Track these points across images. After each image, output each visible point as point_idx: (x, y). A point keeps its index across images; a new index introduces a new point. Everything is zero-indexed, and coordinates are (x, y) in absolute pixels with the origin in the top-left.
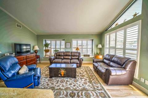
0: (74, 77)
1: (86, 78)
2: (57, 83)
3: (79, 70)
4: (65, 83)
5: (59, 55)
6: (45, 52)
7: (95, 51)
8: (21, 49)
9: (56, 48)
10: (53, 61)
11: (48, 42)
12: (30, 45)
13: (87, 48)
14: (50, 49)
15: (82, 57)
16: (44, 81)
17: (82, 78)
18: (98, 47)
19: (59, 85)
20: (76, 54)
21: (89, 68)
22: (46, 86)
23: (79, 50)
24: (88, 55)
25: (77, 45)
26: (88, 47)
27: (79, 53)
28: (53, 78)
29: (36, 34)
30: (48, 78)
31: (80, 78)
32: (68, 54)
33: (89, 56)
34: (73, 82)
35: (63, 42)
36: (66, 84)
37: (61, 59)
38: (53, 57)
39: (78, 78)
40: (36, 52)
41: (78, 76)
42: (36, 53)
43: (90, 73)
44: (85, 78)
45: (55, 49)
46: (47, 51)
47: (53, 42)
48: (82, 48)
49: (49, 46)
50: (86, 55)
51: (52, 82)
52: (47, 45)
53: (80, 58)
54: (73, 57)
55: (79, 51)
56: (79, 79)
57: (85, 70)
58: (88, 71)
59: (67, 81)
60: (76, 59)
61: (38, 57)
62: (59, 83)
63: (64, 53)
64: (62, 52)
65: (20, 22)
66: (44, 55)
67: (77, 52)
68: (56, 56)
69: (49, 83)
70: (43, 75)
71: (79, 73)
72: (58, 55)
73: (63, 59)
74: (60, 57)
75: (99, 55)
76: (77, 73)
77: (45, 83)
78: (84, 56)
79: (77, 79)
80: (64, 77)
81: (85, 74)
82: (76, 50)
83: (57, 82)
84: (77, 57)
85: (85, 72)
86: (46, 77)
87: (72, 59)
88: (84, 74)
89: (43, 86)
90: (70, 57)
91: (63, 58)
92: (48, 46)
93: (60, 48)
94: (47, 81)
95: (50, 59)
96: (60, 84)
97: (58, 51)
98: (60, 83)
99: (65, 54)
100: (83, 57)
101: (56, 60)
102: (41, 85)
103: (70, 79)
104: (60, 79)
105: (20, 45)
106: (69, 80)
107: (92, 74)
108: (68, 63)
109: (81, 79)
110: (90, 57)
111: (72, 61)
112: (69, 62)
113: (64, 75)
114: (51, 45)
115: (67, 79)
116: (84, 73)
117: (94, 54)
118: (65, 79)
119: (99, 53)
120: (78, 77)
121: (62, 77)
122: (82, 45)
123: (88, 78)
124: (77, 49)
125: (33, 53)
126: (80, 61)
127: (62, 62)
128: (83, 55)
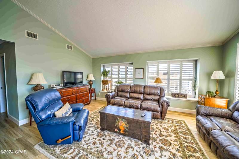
0: (145, 141)
1: (174, 151)
2: (110, 144)
3: (159, 126)
4: (123, 149)
5: (123, 91)
6: (103, 84)
7: (203, 86)
8: (75, 79)
9: (118, 78)
10: (112, 101)
11: (108, 68)
12: (82, 72)
13: (181, 80)
14: (110, 79)
15: (167, 97)
16: (91, 134)
17: (165, 147)
18: (212, 78)
19: (113, 151)
20: (153, 91)
21: (183, 125)
22: (91, 144)
23: (161, 82)
24: (182, 95)
25: (158, 73)
26: (183, 78)
27: (162, 90)
28: (106, 133)
29: (92, 58)
30: (99, 130)
31: (158, 146)
32: (138, 89)
33: (185, 96)
34: (142, 153)
35: (131, 68)
36: (126, 152)
37: (126, 97)
38: (113, 93)
39: (155, 147)
40: (90, 83)
41: (155, 140)
42: (91, 85)
43: (186, 139)
44: (171, 150)
45: (117, 80)
46: (105, 83)
47: (115, 69)
48: (169, 79)
49: (109, 75)
50: (178, 94)
51: (103, 140)
52: (105, 73)
53: (162, 100)
54: (148, 97)
55: (160, 85)
56: (157, 149)
57: (173, 129)
58: (182, 132)
59: (129, 146)
60: (154, 100)
61: (92, 91)
62: (113, 145)
63: (131, 87)
64: (128, 85)
65: (71, 42)
66: (102, 89)
67: (157, 88)
68: (117, 92)
69: (96, 141)
70: (92, 122)
71: (158, 133)
72: (121, 91)
73: (129, 98)
74: (124, 94)
75: (215, 97)
76: (152, 132)
77: (91, 138)
78: (174, 95)
79: (152, 146)
80: (124, 135)
81: (173, 138)
82: (155, 82)
83: (110, 142)
84: (157, 97)
85: (174, 135)
86: (96, 126)
87: (145, 99)
88: (169, 139)
89: (87, 144)
90: (141, 96)
91: (128, 96)
92: (107, 75)
93: (126, 79)
94: (95, 136)
95: (107, 97)
96: (115, 150)
97: (122, 83)
98: (116, 147)
99: (133, 89)
100: (170, 97)
101: (117, 99)
102: (85, 141)
103: (136, 142)
104: (116, 138)
105: (75, 73)
106: (133, 144)
107: (192, 143)
108: (137, 108)
109: (161, 149)
110: (188, 99)
111: (145, 104)
112: (139, 106)
113: (125, 131)
114: (111, 73)
115: (129, 142)
116: (170, 136)
117: (200, 94)
118: (127, 141)
119: (214, 92)
120: (154, 144)
121: (122, 134)
122: (168, 73)
123: (179, 152)
124: (158, 80)
125: (86, 85)
126: (163, 107)
127: (126, 104)
128: (170, 93)
